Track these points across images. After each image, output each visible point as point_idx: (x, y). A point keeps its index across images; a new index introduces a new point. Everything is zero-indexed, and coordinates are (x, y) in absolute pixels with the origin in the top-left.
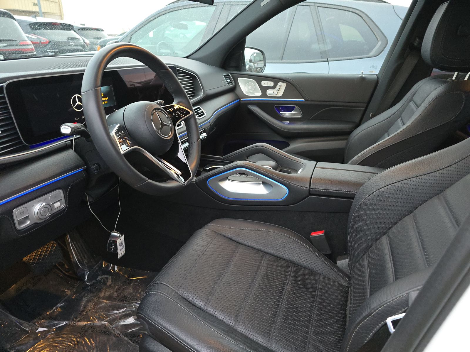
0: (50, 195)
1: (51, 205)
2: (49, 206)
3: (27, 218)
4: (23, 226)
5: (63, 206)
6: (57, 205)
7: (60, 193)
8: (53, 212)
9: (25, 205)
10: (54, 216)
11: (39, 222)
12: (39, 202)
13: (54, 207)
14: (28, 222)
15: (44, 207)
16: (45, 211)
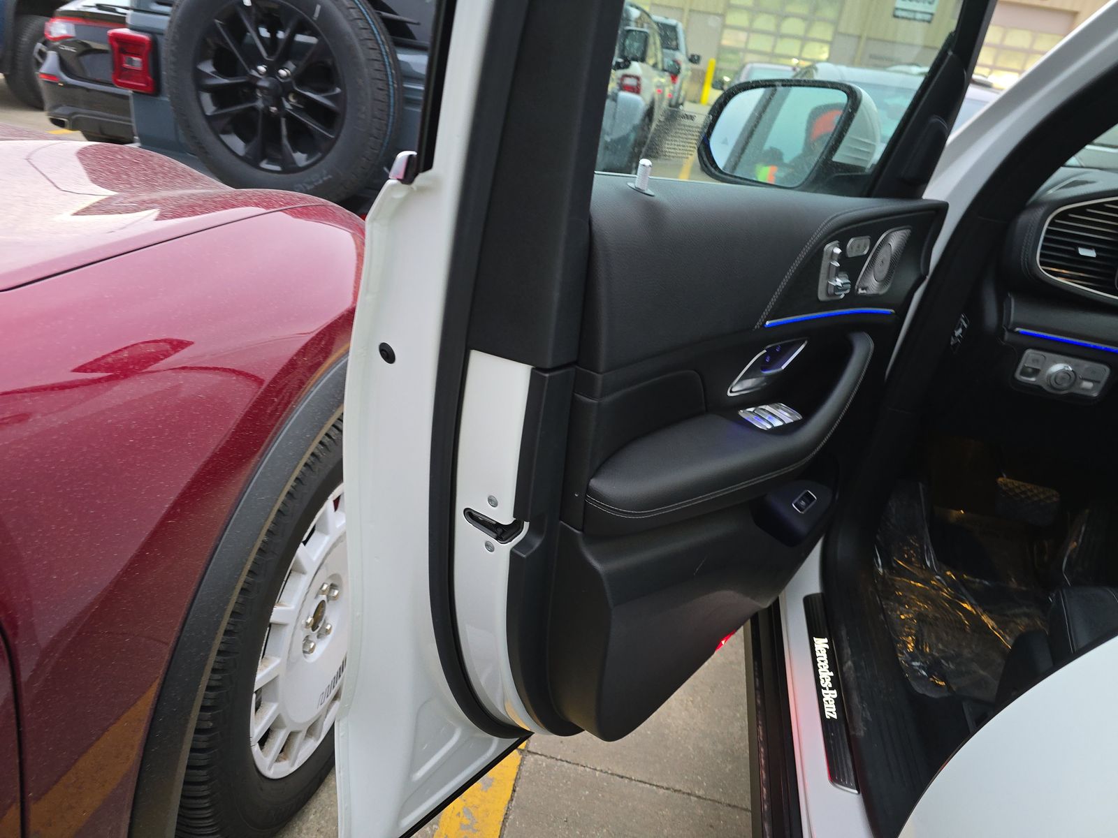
0: (1087, 365)
1: (1078, 378)
2: (1074, 378)
3: (1036, 372)
4: (1024, 378)
5: (1095, 395)
6: (1087, 385)
7: (1104, 372)
8: (1074, 390)
9: (1046, 354)
10: (1072, 396)
11: (1045, 387)
12: (1065, 362)
13: (1080, 383)
14: (1033, 379)
15: (1067, 373)
16: (1063, 378)
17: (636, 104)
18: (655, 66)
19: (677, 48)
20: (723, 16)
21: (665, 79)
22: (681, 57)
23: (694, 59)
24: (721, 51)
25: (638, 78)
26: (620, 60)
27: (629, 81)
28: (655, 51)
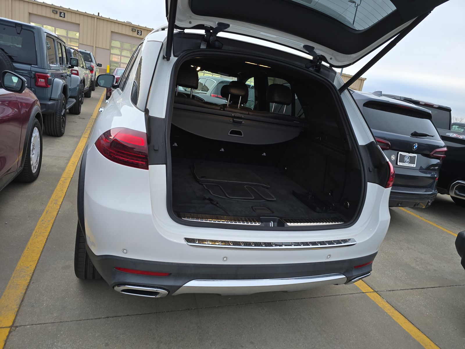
17: (77, 79)
18: (83, 67)
19: (92, 61)
20: (110, 50)
21: (88, 72)
22: (93, 64)
23: (99, 65)
24: (111, 62)
25: (77, 71)
26: (70, 66)
27: (74, 72)
28: (82, 62)
